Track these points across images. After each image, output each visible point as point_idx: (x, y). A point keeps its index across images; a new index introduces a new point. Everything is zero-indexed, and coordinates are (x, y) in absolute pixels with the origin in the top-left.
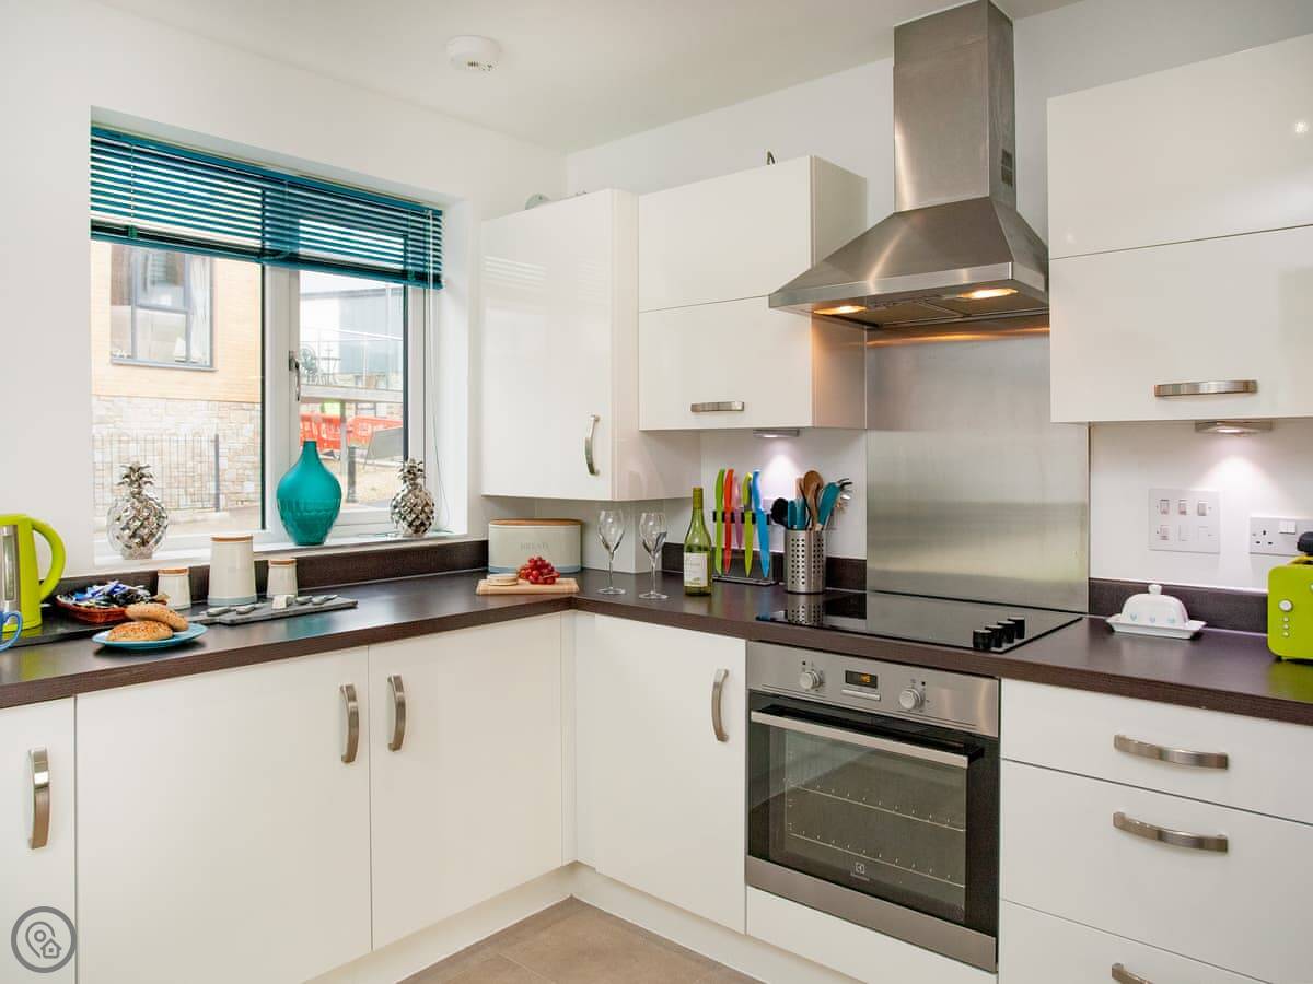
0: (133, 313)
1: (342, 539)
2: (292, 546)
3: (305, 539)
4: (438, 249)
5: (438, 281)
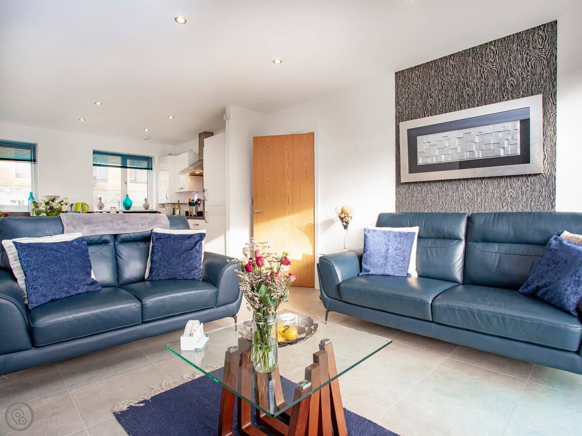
1: (132, 209)
4: (151, 164)
5: (151, 169)
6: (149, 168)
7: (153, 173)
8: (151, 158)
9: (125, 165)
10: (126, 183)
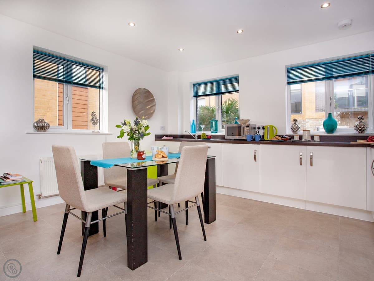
6: (370, 72)
9: (330, 76)
10: (331, 99)
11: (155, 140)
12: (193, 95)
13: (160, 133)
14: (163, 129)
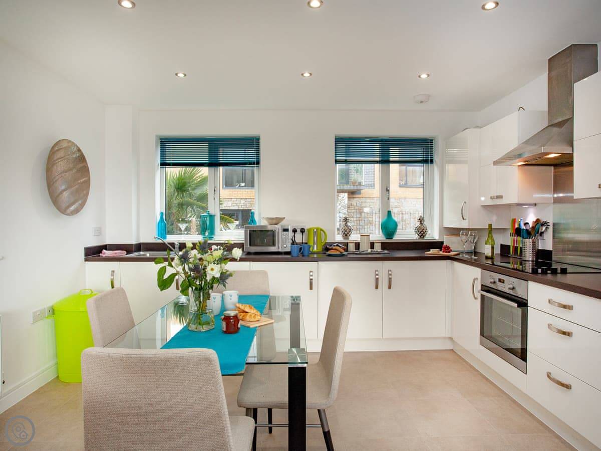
0: (406, 168)
1: (397, 238)
2: (385, 239)
3: (388, 237)
4: (432, 151)
5: (432, 161)
6: (427, 161)
7: (435, 169)
8: (431, 141)
9: (386, 159)
10: (388, 190)
11: (85, 261)
12: (159, 162)
13: (94, 243)
14: (99, 232)
